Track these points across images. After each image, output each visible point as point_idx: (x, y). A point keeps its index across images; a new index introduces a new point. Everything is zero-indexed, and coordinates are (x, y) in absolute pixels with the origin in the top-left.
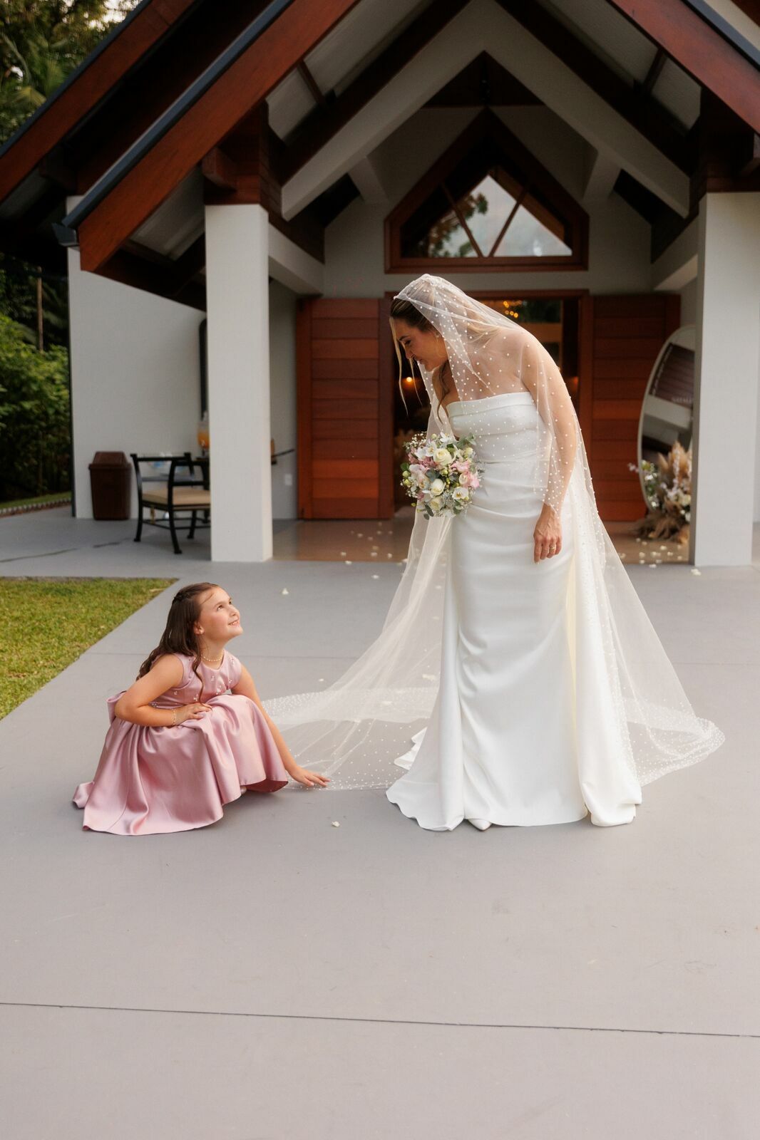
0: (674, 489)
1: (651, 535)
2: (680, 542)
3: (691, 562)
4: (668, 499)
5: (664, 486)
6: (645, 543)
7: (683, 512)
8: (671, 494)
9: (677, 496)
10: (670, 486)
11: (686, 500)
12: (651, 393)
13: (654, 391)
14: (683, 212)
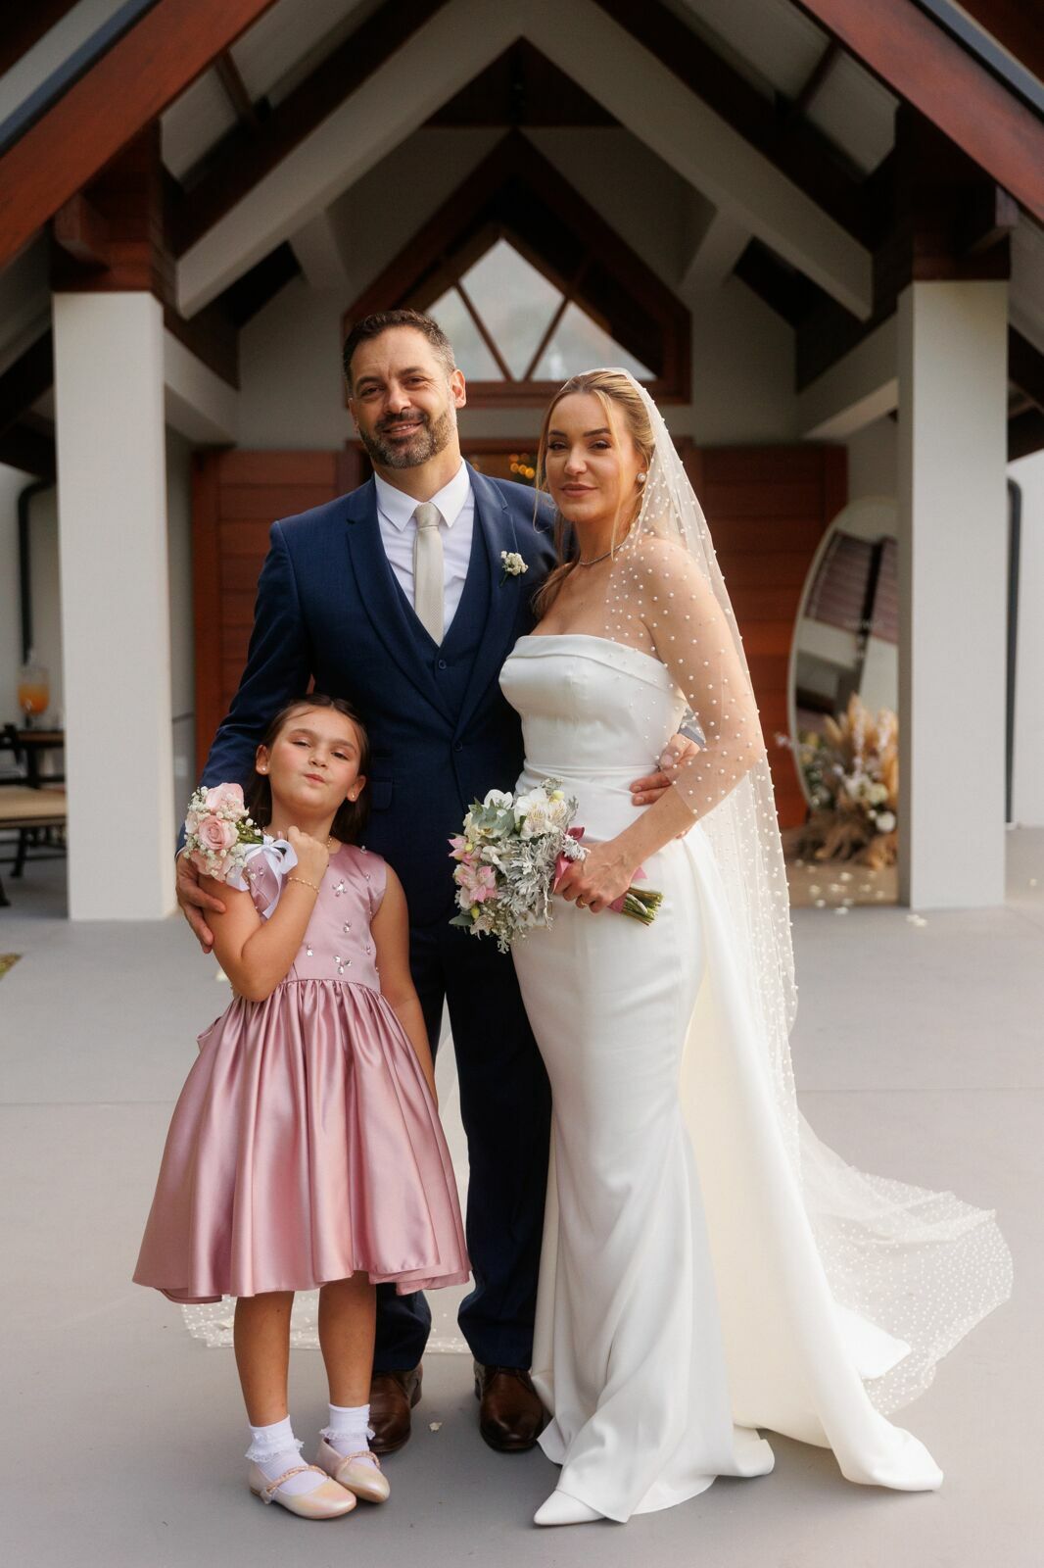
0: (857, 773)
1: (821, 854)
2: (870, 866)
3: (903, 901)
4: (846, 792)
5: (839, 770)
6: (812, 869)
7: (872, 814)
8: (853, 784)
9: (862, 791)
10: (849, 770)
11: (878, 793)
12: (807, 614)
13: (814, 610)
14: (862, 309)
